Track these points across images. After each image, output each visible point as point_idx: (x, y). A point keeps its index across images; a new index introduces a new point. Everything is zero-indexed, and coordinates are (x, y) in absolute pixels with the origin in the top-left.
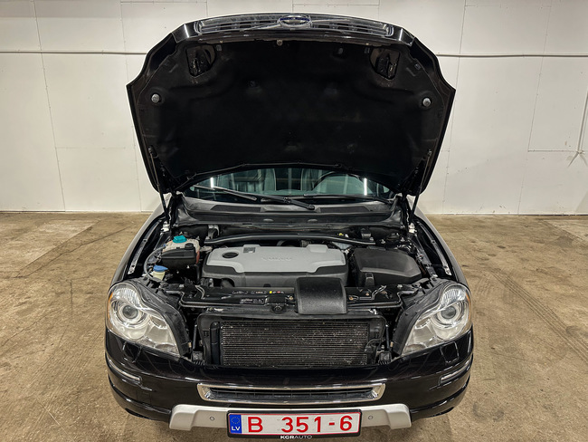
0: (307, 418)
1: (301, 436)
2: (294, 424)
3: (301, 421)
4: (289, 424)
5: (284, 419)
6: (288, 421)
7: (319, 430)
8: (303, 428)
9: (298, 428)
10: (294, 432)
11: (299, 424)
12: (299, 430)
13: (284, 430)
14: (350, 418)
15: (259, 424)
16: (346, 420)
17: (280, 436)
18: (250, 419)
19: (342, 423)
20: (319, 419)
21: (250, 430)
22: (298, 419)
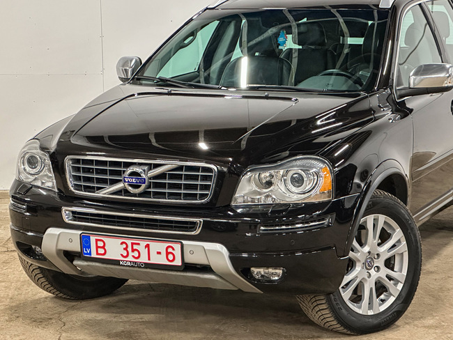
0: (139, 244)
1: (136, 262)
2: (130, 249)
3: (135, 247)
4: (126, 249)
5: (122, 243)
6: (124, 246)
7: (149, 259)
8: (136, 254)
9: (133, 254)
10: (130, 258)
11: (133, 250)
12: (133, 256)
13: (122, 255)
14: (173, 249)
15: (103, 247)
16: (170, 250)
17: (119, 261)
18: (97, 240)
19: (168, 253)
20: (147, 246)
21: (97, 254)
22: (133, 244)
